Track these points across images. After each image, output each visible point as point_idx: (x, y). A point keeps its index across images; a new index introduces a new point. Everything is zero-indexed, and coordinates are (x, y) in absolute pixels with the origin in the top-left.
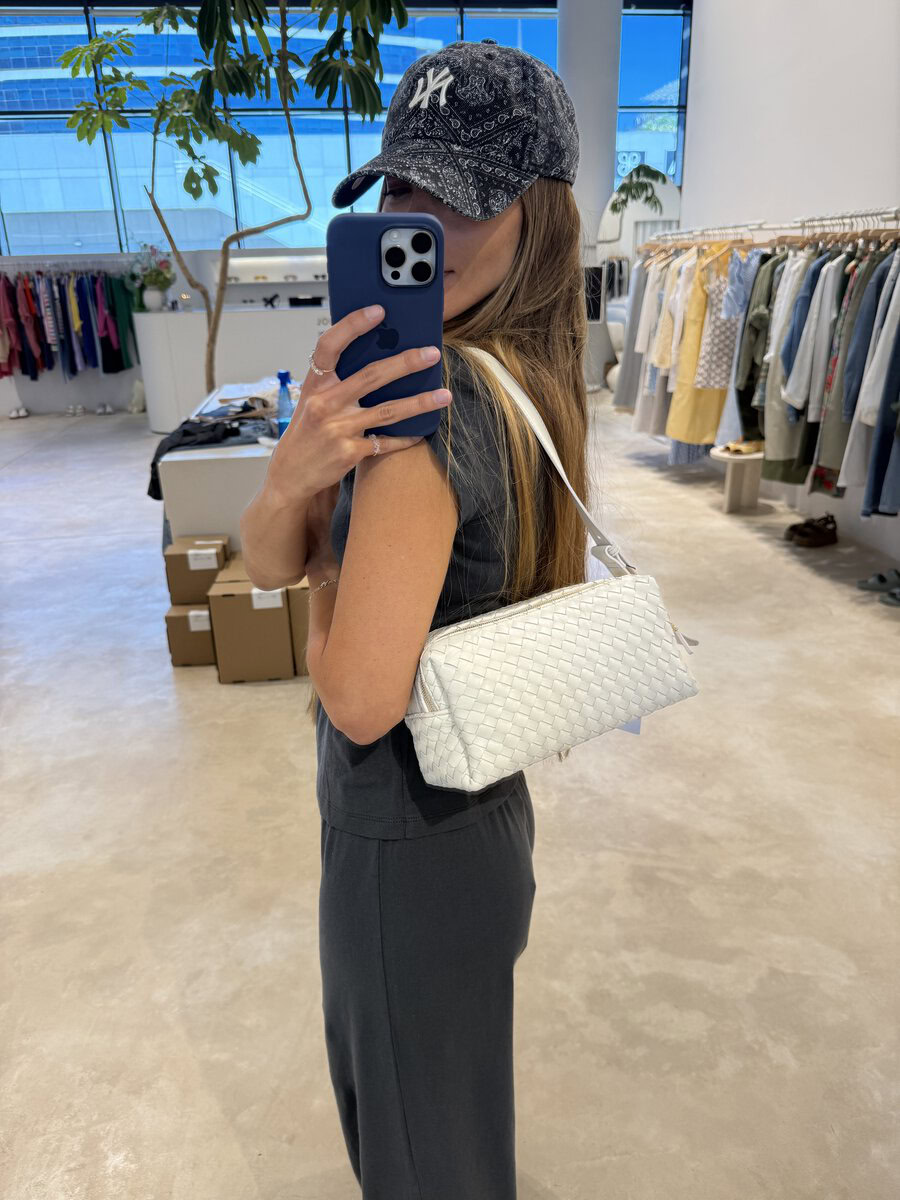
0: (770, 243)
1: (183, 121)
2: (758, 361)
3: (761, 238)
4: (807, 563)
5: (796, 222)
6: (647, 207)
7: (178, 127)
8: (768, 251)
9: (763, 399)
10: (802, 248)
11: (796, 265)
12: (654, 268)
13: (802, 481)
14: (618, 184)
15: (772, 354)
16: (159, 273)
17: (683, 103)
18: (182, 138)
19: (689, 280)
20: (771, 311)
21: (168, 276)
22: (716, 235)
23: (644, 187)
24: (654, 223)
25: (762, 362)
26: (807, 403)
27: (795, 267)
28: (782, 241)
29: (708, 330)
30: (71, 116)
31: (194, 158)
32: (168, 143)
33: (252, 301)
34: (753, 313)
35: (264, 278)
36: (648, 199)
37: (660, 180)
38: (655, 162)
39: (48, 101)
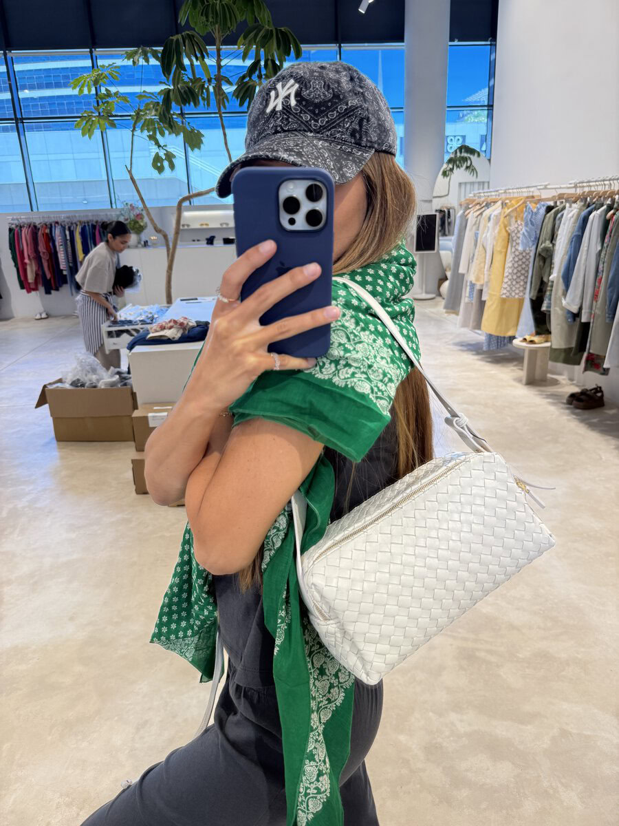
0: (552, 198)
1: (152, 121)
2: (545, 279)
3: (545, 194)
4: (582, 421)
5: (570, 184)
6: (467, 173)
7: (149, 125)
8: (552, 203)
9: (549, 306)
10: (575, 202)
11: (571, 213)
12: (472, 216)
13: (579, 364)
14: (447, 158)
15: (555, 275)
16: (136, 222)
17: (491, 104)
18: (151, 133)
19: (497, 223)
20: (554, 245)
21: (142, 224)
22: (515, 193)
23: (465, 159)
24: (472, 183)
25: (549, 280)
26: (580, 309)
27: (570, 215)
28: (561, 196)
29: (510, 258)
30: (79, 119)
31: (159, 146)
32: (142, 136)
33: (198, 240)
34: (541, 247)
35: (207, 225)
36: (467, 168)
37: (476, 155)
38: (473, 143)
39: (68, 109)
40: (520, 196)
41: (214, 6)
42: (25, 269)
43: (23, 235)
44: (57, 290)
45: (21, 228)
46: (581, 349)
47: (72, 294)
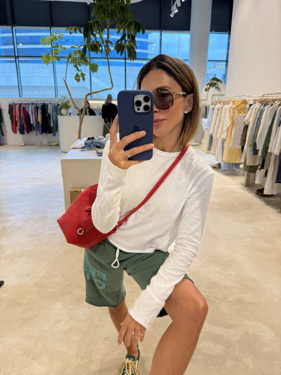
1: (76, 59)
7: (74, 61)
14: (207, 83)
16: (66, 104)
17: (227, 60)
18: (75, 64)
21: (69, 105)
23: (215, 84)
31: (78, 70)
36: (216, 88)
37: (220, 82)
40: (239, 100)
41: (108, 10)
42: (16, 123)
43: (16, 108)
44: (28, 133)
45: (16, 104)
46: (262, 167)
47: (37, 135)
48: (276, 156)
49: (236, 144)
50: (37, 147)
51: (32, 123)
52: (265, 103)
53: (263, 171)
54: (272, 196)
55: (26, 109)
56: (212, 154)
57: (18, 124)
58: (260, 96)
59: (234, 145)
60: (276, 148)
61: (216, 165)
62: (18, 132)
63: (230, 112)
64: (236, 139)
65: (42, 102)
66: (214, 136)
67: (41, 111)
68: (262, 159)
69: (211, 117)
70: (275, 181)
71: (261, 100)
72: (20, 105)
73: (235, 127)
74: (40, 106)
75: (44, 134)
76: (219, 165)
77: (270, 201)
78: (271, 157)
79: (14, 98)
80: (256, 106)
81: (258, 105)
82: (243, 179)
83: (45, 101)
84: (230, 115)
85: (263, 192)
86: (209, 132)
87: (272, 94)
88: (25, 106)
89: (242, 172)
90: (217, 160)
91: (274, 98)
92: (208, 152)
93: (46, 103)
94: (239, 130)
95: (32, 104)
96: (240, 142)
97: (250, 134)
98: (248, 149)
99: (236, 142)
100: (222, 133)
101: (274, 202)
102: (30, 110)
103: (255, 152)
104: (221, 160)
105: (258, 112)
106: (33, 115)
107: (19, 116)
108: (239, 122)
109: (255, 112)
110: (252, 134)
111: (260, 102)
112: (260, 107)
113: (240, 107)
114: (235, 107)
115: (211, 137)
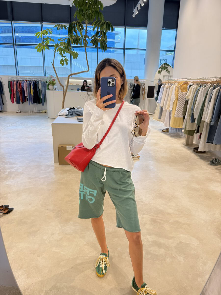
1: (61, 49)
6: (167, 72)
14: (160, 67)
17: (175, 50)
18: (60, 52)
21: (55, 82)
31: (63, 57)
37: (170, 66)
38: (169, 62)
40: (182, 81)
41: (87, 13)
42: (14, 95)
43: (14, 83)
44: (23, 103)
45: (14, 81)
46: (198, 132)
47: (30, 105)
48: (208, 123)
49: (179, 114)
50: (30, 114)
51: (26, 95)
52: (200, 84)
53: (199, 134)
54: (204, 152)
55: (22, 85)
56: (161, 121)
57: (16, 96)
58: (197, 79)
59: (178, 115)
60: (208, 117)
61: (165, 130)
62: (15, 102)
63: (175, 90)
64: (180, 110)
65: (34, 80)
66: (163, 108)
67: (33, 86)
68: (197, 125)
69: (162, 94)
70: (206, 141)
71: (198, 82)
72: (17, 81)
73: (179, 101)
74: (32, 82)
75: (35, 104)
76: (167, 130)
77: (203, 156)
78: (204, 124)
79: (13, 76)
80: (194, 86)
81: (195, 86)
82: (184, 140)
83: (36, 78)
84: (175, 93)
85: (198, 150)
86: (160, 105)
87: (206, 78)
88: (21, 82)
89: (184, 135)
90: (166, 126)
91: (207, 81)
92: (159, 119)
93: (37, 80)
94: (182, 104)
95: (26, 81)
96: (182, 112)
97: (189, 107)
98: (188, 118)
99: (180, 112)
100: (169, 106)
101: (206, 157)
102: (25, 86)
103: (193, 120)
104: (168, 126)
105: (195, 91)
106: (27, 89)
107: (16, 90)
108: (182, 98)
109: (193, 91)
110: (191, 107)
111: (197, 84)
112: (197, 87)
113: (183, 87)
114: (179, 87)
115: (162, 109)
